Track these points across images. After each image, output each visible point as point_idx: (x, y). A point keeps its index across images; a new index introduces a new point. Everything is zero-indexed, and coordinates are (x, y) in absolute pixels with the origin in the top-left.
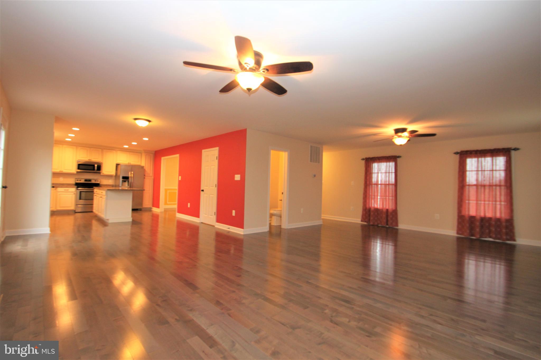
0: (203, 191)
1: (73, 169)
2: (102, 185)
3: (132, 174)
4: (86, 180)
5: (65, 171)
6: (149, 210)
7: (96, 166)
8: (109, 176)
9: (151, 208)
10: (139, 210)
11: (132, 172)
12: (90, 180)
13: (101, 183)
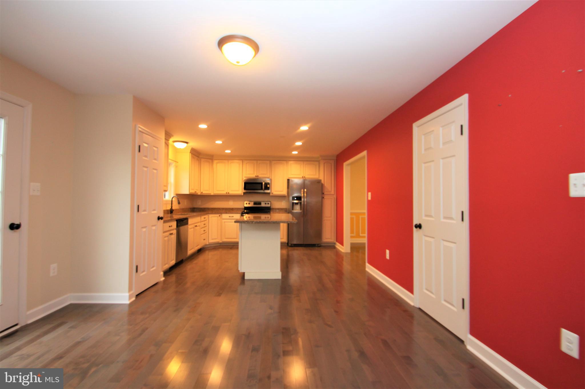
0: (419, 226)
1: (239, 190)
2: (273, 209)
3: (305, 193)
4: (255, 203)
5: (232, 193)
6: (332, 247)
7: (264, 183)
8: (281, 197)
9: (335, 243)
10: (316, 245)
11: (305, 190)
12: (260, 204)
13: (273, 207)
